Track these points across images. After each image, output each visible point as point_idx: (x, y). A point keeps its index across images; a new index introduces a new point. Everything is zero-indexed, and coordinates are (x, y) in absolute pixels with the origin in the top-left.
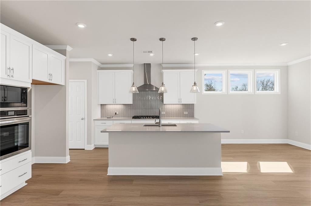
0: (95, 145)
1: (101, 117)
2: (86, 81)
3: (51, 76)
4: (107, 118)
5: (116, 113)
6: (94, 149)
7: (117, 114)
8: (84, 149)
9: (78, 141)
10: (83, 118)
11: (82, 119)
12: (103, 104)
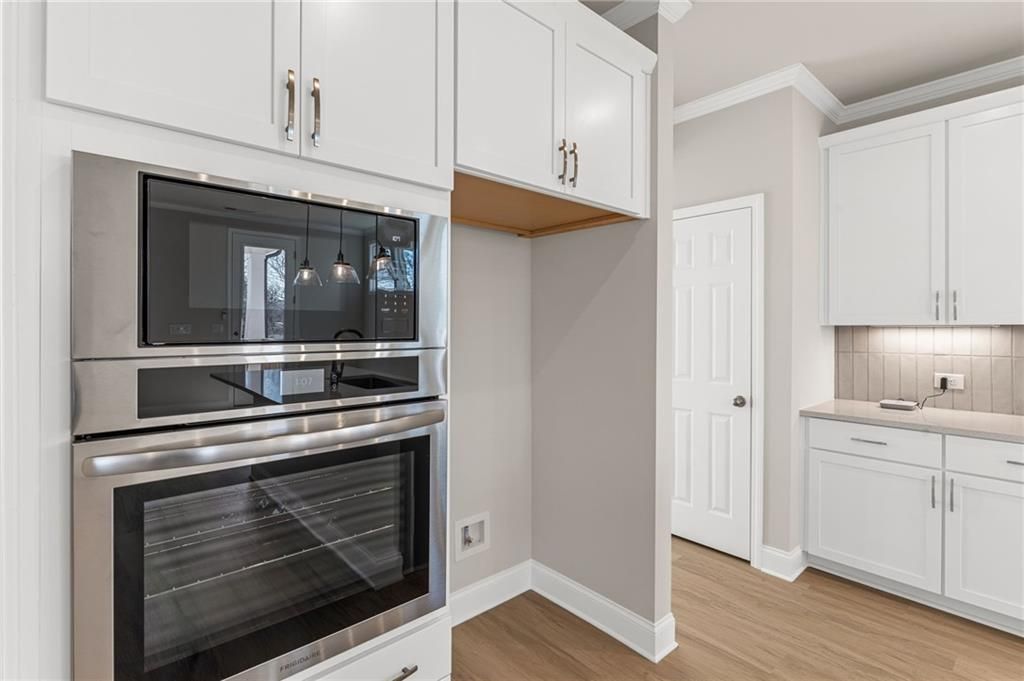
0: (806, 554)
1: (837, 396)
2: (757, 201)
3: (571, 158)
4: (883, 406)
5: (944, 382)
6: (803, 574)
7: (949, 386)
8: (748, 562)
9: (715, 509)
10: (741, 398)
11: (740, 402)
12: (853, 328)
